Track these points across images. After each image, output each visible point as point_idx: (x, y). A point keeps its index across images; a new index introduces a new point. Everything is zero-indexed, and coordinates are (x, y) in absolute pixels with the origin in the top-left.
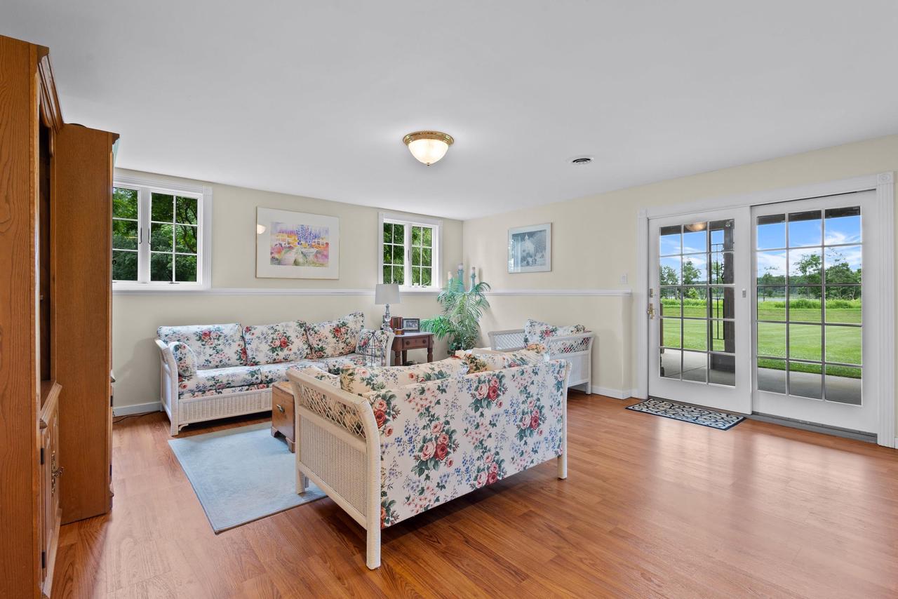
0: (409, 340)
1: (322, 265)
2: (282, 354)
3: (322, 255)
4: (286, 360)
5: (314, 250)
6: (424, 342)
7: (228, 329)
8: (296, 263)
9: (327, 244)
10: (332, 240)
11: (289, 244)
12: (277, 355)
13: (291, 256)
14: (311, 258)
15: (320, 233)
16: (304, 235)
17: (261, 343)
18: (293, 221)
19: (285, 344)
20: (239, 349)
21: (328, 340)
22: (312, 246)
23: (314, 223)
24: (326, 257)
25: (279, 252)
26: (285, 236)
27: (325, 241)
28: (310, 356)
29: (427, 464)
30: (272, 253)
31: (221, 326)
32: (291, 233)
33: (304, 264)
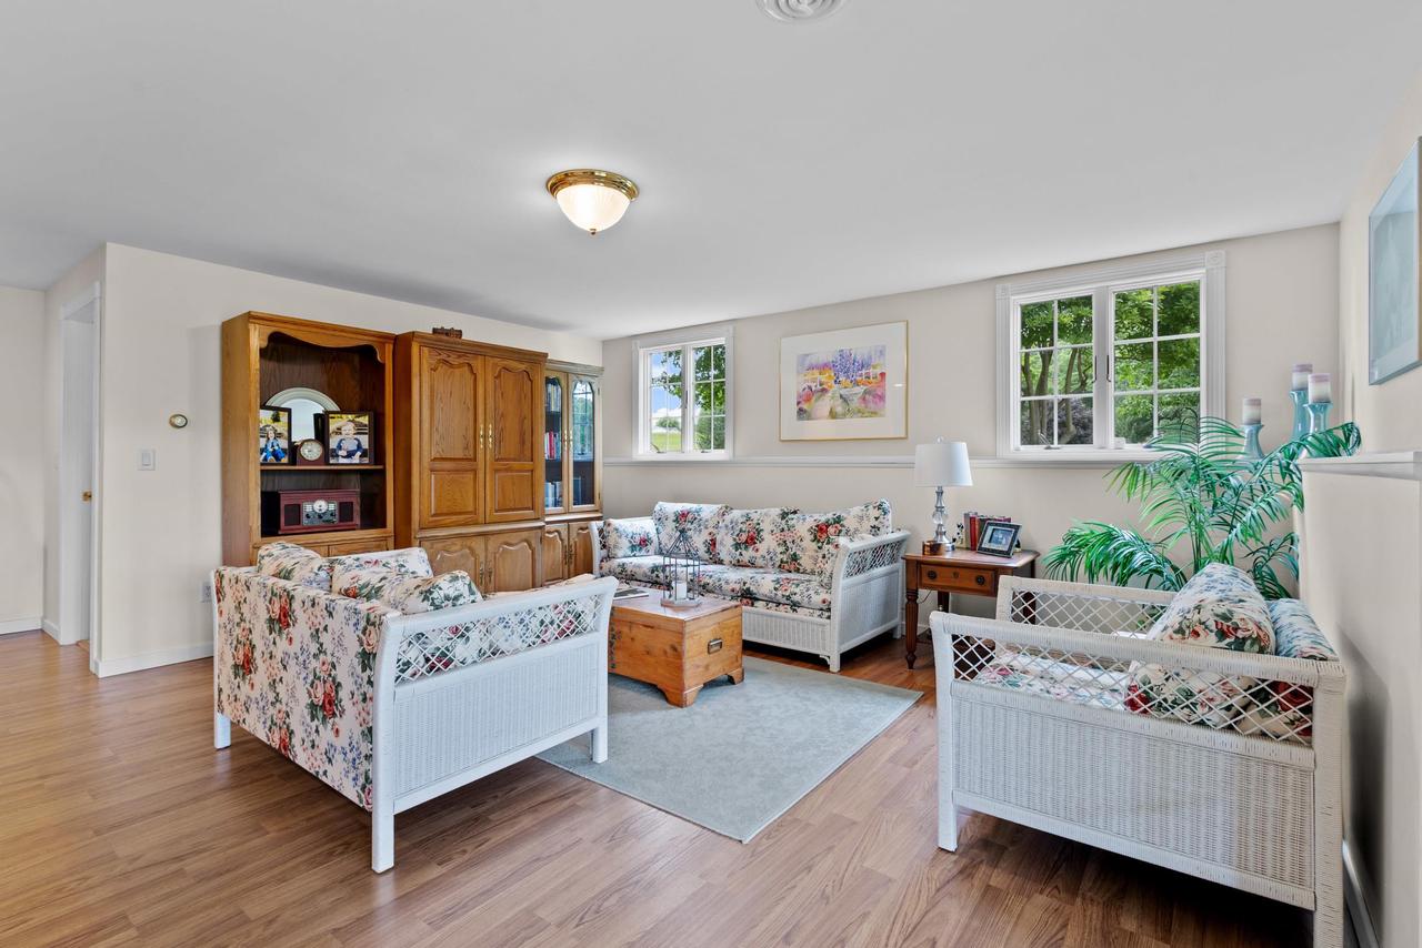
1: (874, 413)
2: (748, 554)
3: (875, 396)
4: (752, 564)
5: (860, 390)
7: (708, 511)
8: (833, 415)
9: (883, 375)
10: (893, 365)
11: (821, 385)
12: (741, 554)
13: (824, 405)
14: (855, 403)
15: (870, 358)
16: (845, 367)
18: (826, 346)
19: (752, 540)
20: (709, 538)
21: (804, 544)
22: (857, 384)
23: (857, 342)
24: (882, 398)
25: (808, 400)
26: (816, 372)
27: (878, 371)
28: (787, 567)
30: (798, 403)
31: (703, 506)
32: (823, 367)
33: (844, 416)
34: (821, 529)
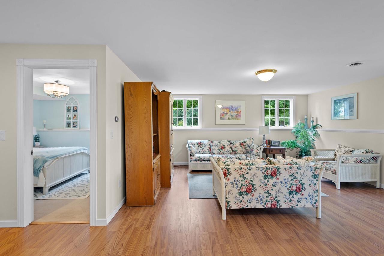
0: (273, 150)
1: (238, 119)
2: (222, 151)
3: (238, 117)
4: (223, 153)
5: (235, 114)
6: (280, 151)
7: (206, 142)
8: (229, 119)
9: (240, 111)
10: (243, 109)
11: (226, 112)
12: (220, 151)
13: (227, 117)
14: (234, 117)
15: (238, 107)
16: (232, 108)
17: (215, 147)
18: (228, 104)
19: (223, 148)
20: (209, 148)
21: (238, 148)
22: (235, 113)
23: (235, 104)
24: (240, 116)
25: (223, 115)
26: (225, 110)
27: (239, 110)
28: (232, 153)
29: (243, 193)
30: (220, 116)
31: (204, 141)
32: (227, 108)
33: (232, 119)
34: (242, 144)
